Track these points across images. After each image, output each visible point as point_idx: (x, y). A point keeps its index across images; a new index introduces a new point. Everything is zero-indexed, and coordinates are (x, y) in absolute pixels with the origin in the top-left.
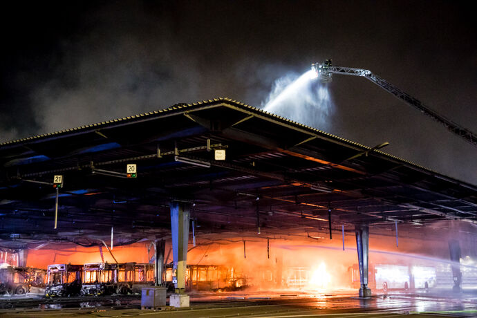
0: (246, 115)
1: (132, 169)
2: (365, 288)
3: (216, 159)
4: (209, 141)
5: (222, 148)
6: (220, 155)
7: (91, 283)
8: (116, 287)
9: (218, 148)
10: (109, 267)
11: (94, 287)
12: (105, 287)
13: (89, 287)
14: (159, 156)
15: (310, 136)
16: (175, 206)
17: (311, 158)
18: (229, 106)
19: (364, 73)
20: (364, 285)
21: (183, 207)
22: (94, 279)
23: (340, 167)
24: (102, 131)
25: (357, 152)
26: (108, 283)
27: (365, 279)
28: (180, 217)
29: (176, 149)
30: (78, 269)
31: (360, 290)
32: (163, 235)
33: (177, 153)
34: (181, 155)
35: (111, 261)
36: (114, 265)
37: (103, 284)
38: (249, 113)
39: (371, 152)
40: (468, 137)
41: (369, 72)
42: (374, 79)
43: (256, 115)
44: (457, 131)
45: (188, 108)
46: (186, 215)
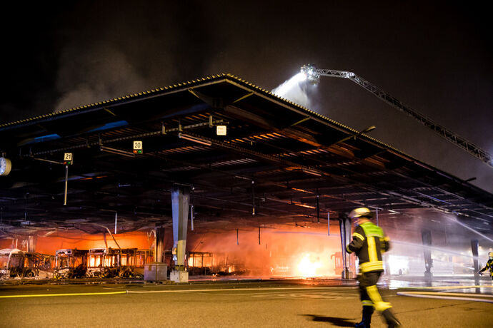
0: (248, 92)
1: (138, 145)
2: (347, 271)
3: (218, 134)
4: (211, 118)
5: (223, 125)
6: (222, 131)
7: (95, 267)
8: (119, 270)
9: (219, 124)
10: (112, 252)
11: (99, 270)
12: (109, 270)
13: (94, 270)
14: (164, 133)
15: (305, 117)
16: (175, 190)
17: (304, 140)
18: (231, 82)
19: (348, 75)
20: (347, 268)
21: (184, 191)
22: (98, 263)
23: (330, 150)
24: (109, 109)
25: (347, 136)
26: (111, 267)
27: (348, 262)
28: (180, 200)
29: (180, 126)
30: (83, 254)
31: (343, 273)
32: (162, 222)
33: (181, 130)
34: (185, 131)
35: (114, 246)
36: (117, 250)
37: (107, 268)
38: (250, 90)
39: (359, 135)
40: (442, 133)
41: (353, 74)
42: (357, 80)
43: (256, 93)
44: (433, 127)
45: (193, 84)
46: (186, 199)
